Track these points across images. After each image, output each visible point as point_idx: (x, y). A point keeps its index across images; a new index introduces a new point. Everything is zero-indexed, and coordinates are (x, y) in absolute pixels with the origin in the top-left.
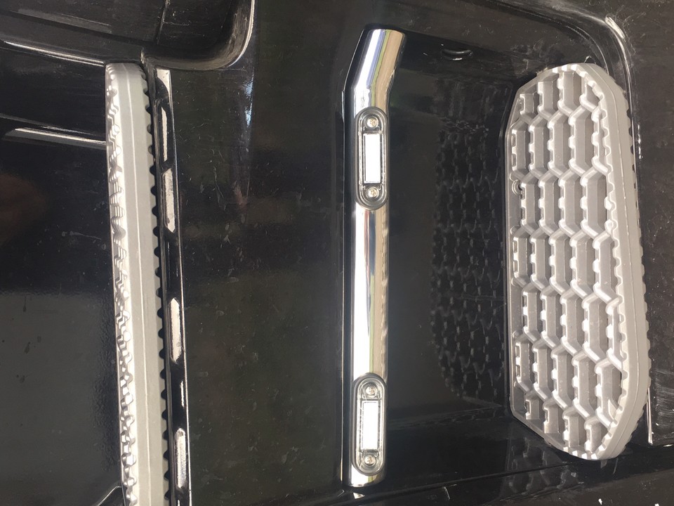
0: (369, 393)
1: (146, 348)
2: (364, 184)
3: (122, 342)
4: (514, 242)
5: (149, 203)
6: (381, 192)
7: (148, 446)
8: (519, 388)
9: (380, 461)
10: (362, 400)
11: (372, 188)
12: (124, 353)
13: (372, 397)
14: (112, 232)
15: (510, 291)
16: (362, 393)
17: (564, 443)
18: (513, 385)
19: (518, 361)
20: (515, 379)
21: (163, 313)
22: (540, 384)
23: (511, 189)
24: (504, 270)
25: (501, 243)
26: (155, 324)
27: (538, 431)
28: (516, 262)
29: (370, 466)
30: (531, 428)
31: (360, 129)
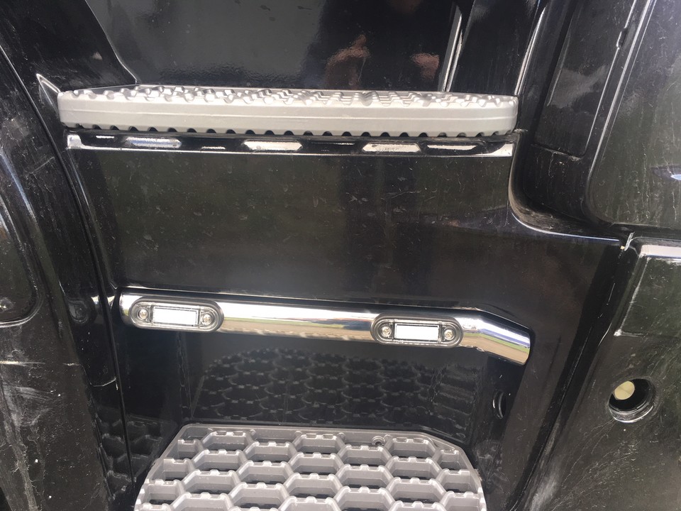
0: (205, 317)
1: (257, 118)
2: (394, 323)
3: (265, 94)
4: (332, 436)
5: (394, 130)
6: (387, 338)
7: (162, 113)
8: (206, 433)
9: (141, 323)
10: (199, 310)
11: (390, 330)
12: (254, 96)
13: (201, 320)
14: (364, 92)
15: (290, 429)
16: (205, 311)
17: (153, 479)
18: (210, 428)
19: (230, 434)
20: (215, 430)
21: (288, 136)
22: (208, 456)
23: (377, 436)
24: (308, 424)
25: (331, 422)
26: (279, 128)
27: (167, 452)
28: (315, 436)
29: (138, 314)
30: (170, 445)
31: (443, 323)
